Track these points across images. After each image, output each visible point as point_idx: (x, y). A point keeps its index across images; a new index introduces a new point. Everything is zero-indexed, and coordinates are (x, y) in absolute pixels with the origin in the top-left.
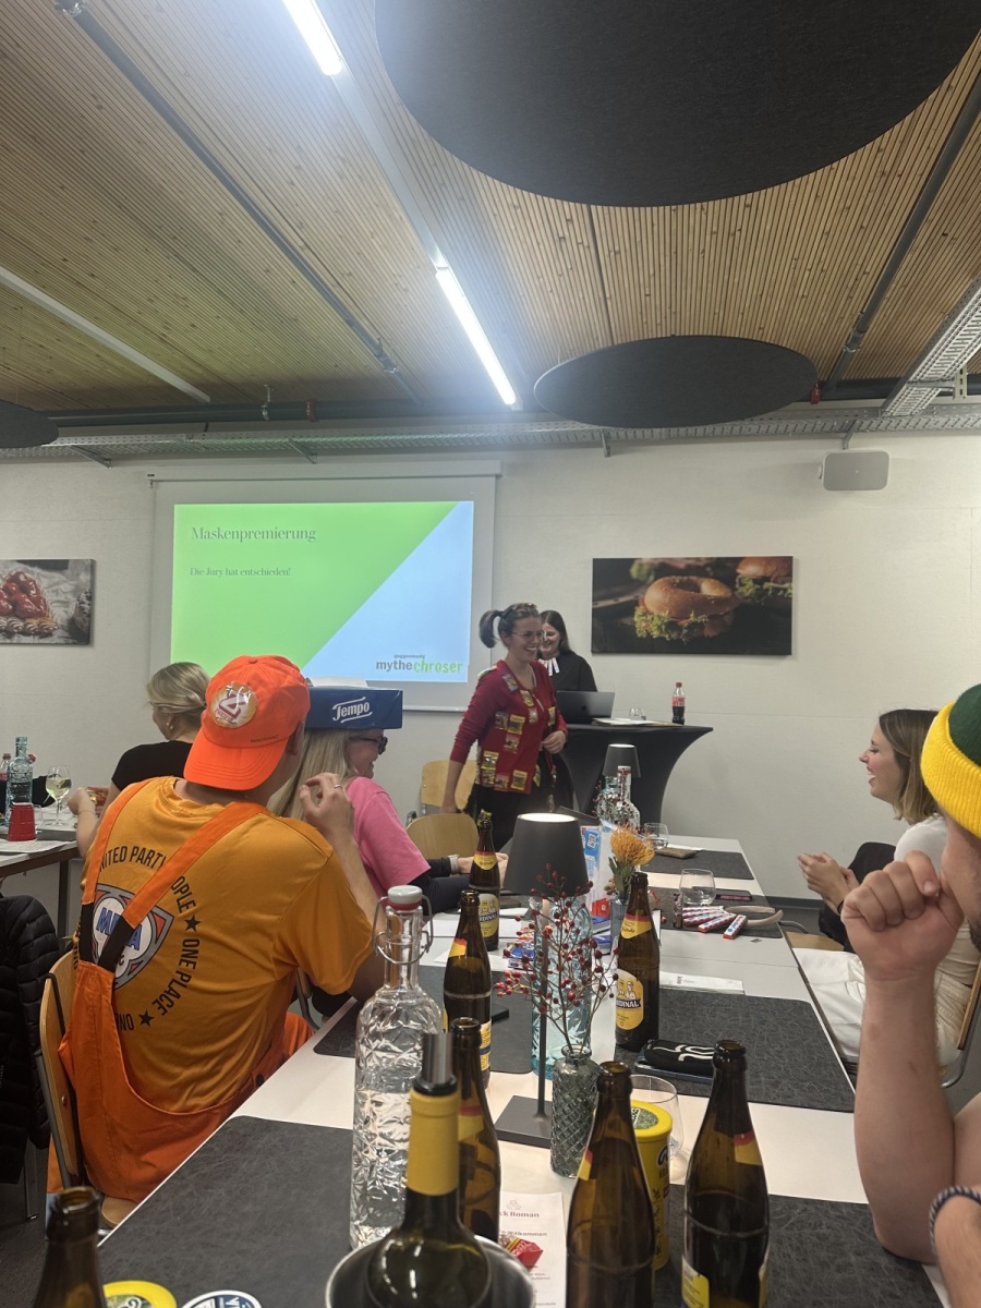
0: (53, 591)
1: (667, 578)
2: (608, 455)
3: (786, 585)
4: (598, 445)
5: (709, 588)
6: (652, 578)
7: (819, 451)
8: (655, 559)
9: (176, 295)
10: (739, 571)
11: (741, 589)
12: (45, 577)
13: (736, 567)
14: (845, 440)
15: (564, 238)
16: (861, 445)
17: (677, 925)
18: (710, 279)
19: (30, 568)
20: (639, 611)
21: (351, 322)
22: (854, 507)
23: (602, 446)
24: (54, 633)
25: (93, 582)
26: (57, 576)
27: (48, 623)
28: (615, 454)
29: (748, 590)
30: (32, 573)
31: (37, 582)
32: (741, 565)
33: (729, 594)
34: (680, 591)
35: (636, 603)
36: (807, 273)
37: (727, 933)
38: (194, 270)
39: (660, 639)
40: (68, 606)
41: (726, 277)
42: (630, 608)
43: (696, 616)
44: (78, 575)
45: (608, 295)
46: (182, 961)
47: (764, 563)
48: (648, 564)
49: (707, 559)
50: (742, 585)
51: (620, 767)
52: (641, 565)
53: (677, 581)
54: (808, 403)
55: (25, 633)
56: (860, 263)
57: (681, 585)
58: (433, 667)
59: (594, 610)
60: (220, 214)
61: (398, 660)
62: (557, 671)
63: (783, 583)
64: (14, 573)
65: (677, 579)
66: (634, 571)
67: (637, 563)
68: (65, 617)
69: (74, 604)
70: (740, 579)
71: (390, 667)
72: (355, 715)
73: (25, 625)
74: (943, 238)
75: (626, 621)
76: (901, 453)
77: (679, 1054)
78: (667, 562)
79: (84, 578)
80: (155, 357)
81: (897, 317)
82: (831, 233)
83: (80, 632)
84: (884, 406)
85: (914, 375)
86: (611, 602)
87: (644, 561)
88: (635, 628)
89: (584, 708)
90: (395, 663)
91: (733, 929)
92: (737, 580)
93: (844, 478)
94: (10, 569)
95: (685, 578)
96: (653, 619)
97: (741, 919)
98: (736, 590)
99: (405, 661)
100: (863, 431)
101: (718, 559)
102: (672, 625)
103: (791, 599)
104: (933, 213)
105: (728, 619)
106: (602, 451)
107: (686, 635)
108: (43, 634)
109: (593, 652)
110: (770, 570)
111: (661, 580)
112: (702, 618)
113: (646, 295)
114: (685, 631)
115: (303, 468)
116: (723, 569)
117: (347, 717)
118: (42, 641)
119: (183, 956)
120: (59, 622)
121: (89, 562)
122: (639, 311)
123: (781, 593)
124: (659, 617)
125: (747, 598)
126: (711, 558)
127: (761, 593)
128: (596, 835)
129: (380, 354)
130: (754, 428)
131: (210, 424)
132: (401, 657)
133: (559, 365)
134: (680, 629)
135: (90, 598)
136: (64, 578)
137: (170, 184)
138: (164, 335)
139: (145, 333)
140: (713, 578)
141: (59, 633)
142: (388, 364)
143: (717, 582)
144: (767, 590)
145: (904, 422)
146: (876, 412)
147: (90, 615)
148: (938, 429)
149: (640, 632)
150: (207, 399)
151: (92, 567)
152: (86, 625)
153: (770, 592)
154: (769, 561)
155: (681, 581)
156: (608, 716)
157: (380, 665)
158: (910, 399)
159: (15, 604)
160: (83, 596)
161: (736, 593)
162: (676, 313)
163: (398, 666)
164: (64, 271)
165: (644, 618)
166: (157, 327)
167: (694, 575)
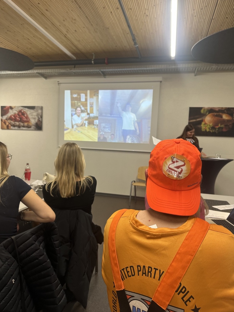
0: (31, 115)
1: (212, 113)
2: (196, 75)
5: (225, 117)
6: (207, 113)
8: (209, 108)
12: (29, 111)
13: (233, 110)
19: (24, 108)
20: (203, 123)
21: (129, 26)
23: (194, 73)
25: (42, 113)
26: (32, 111)
27: (30, 124)
28: (198, 75)
30: (25, 110)
31: (27, 112)
33: (231, 119)
34: (217, 118)
35: (202, 121)
39: (209, 132)
40: (35, 119)
42: (200, 123)
43: (221, 125)
44: (38, 111)
52: (204, 109)
55: (24, 126)
57: (217, 116)
64: (20, 110)
65: (216, 114)
66: (202, 111)
68: (35, 122)
69: (37, 119)
73: (24, 124)
75: (199, 126)
78: (213, 108)
79: (40, 111)
83: (39, 127)
86: (194, 120)
87: (206, 108)
88: (201, 128)
92: (233, 115)
95: (218, 114)
96: (207, 126)
98: (233, 117)
101: (229, 108)
102: (213, 128)
105: (231, 126)
107: (217, 131)
108: (29, 127)
111: (210, 114)
112: (223, 126)
114: (217, 130)
115: (102, 79)
116: (230, 111)
118: (28, 129)
120: (33, 124)
121: (41, 107)
124: (209, 125)
126: (226, 108)
129: (134, 40)
131: (76, 65)
133: (200, 40)
134: (215, 129)
135: (42, 117)
136: (34, 111)
138: (66, 35)
139: (61, 34)
140: (226, 113)
141: (33, 127)
142: (136, 43)
143: (228, 115)
147: (41, 122)
149: (203, 129)
150: (75, 58)
151: (42, 108)
152: (41, 125)
159: (21, 118)
160: (40, 117)
164: (38, 8)
165: (204, 125)
166: (65, 31)
167: (221, 113)
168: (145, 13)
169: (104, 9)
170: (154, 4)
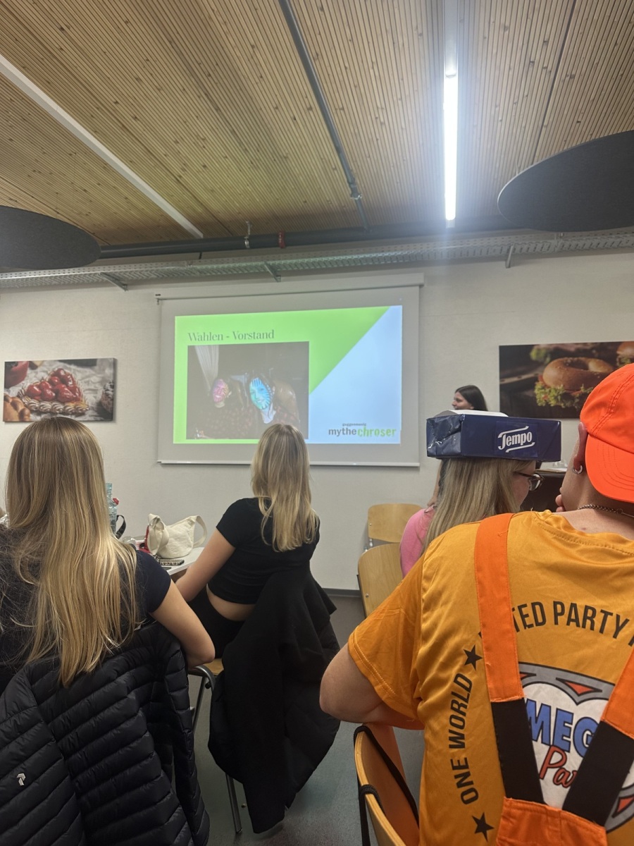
0: (85, 382)
1: (560, 359)
4: (504, 258)
5: (594, 367)
6: (548, 359)
8: (551, 345)
10: (618, 352)
12: (79, 371)
13: (617, 349)
15: (533, 62)
19: (68, 366)
20: (539, 385)
24: (86, 413)
25: (115, 375)
26: (88, 371)
27: (82, 406)
28: (514, 265)
30: (70, 369)
31: (73, 375)
32: (620, 348)
34: (572, 369)
35: (535, 379)
39: (557, 407)
40: (96, 393)
42: (531, 384)
44: (104, 370)
48: (544, 348)
49: (593, 344)
52: (539, 350)
53: (569, 361)
57: (572, 365)
58: (373, 432)
59: (501, 385)
61: (345, 427)
64: (56, 369)
65: (569, 360)
66: (533, 354)
67: (536, 347)
68: (95, 401)
69: (101, 391)
70: (620, 359)
71: (339, 433)
72: (519, 445)
73: (66, 407)
75: (528, 393)
78: (560, 347)
79: (109, 372)
83: (106, 412)
86: (515, 379)
87: (542, 347)
88: (536, 399)
90: (343, 430)
92: (617, 360)
94: (54, 367)
95: (576, 359)
96: (550, 391)
99: (351, 428)
101: (602, 343)
102: (566, 396)
107: (578, 403)
108: (78, 413)
111: (555, 361)
114: (577, 400)
115: (271, 285)
116: (605, 352)
117: (512, 446)
120: (90, 405)
121: (112, 361)
122: (566, 136)
124: (556, 390)
126: (596, 343)
129: (351, 182)
131: (203, 253)
132: (348, 425)
134: (573, 399)
135: (113, 387)
136: (94, 373)
140: (598, 358)
141: (90, 412)
142: (355, 192)
143: (601, 361)
147: (113, 399)
149: (540, 401)
150: (201, 235)
152: (110, 406)
155: (572, 361)
157: (331, 432)
159: (57, 392)
160: (108, 386)
163: (345, 432)
164: (113, 113)
165: (543, 390)
166: (177, 170)
167: (582, 356)
168: (376, 118)
169: (277, 110)
170: (399, 96)
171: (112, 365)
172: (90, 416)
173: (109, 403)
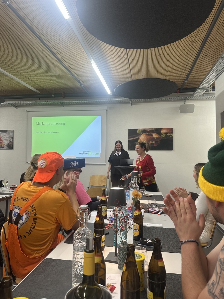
0: (4, 137)
1: (145, 133)
2: (132, 105)
3: (172, 134)
4: (129, 103)
5: (155, 135)
6: (142, 133)
7: (179, 104)
8: (143, 129)
9: (32, 69)
10: (161, 131)
11: (162, 135)
12: (2, 134)
13: (161, 130)
14: (185, 102)
15: (121, 56)
16: (188, 103)
17: (147, 212)
18: (154, 65)
21: (72, 75)
22: (187, 117)
23: (130, 103)
24: (4, 147)
25: (13, 135)
26: (5, 134)
27: (3, 145)
28: (133, 105)
29: (163, 136)
31: (0, 135)
32: (162, 130)
33: (159, 137)
34: (148, 136)
35: (138, 139)
36: (176, 64)
37: (159, 213)
38: (36, 63)
40: (8, 141)
41: (158, 65)
43: (152, 141)
44: (10, 133)
45: (131, 69)
46: (33, 223)
47: (167, 129)
48: (141, 130)
49: (154, 129)
50: (162, 134)
51: (134, 176)
52: (139, 130)
53: (147, 134)
54: (176, 93)
56: (187, 62)
57: (148, 135)
58: (92, 154)
59: (129, 140)
60: (42, 50)
61: (84, 152)
62: (121, 154)
63: (171, 134)
65: (148, 133)
66: (138, 132)
67: (138, 129)
68: (7, 143)
69: (9, 140)
70: (162, 133)
71: (82, 154)
72: (75, 165)
74: (206, 56)
76: (197, 104)
77: (147, 241)
78: (145, 129)
79: (11, 134)
80: (27, 83)
81: (196, 74)
82: (181, 55)
83: (10, 147)
84: (193, 94)
85: (200, 87)
86: (133, 139)
87: (140, 129)
89: (127, 163)
90: (84, 153)
91: (160, 212)
92: (161, 133)
93: (185, 110)
95: (149, 133)
97: (162, 210)
98: (161, 135)
99: (86, 152)
100: (189, 100)
101: (157, 129)
103: (173, 138)
104: (203, 51)
105: (159, 142)
106: (130, 104)
108: (2, 147)
109: (129, 150)
110: (168, 131)
111: (144, 134)
112: (153, 142)
113: (140, 69)
115: (62, 108)
116: (158, 131)
117: (73, 166)
118: (2, 149)
119: (33, 222)
120: (5, 144)
122: (138, 73)
123: (171, 136)
125: (163, 137)
126: (155, 129)
127: (166, 136)
128: (129, 192)
129: (79, 82)
130: (164, 99)
131: (40, 98)
132: (85, 152)
133: (120, 85)
135: (13, 139)
136: (6, 134)
137: (30, 43)
138: (29, 78)
139: (25, 78)
140: (156, 133)
141: (6, 147)
142: (81, 85)
144: (168, 135)
145: (198, 97)
146: (191, 95)
147: (13, 143)
148: (205, 99)
150: (39, 92)
151: (13, 131)
152: (12, 145)
153: (168, 136)
154: (168, 129)
155: (148, 134)
156: (132, 165)
157: (80, 154)
158: (199, 92)
160: (11, 138)
161: (161, 136)
162: (146, 73)
163: (84, 154)
164: (6, 63)
166: (28, 76)
167: (151, 132)
171: (12, 132)
172: (6, 148)
173: (11, 144)
